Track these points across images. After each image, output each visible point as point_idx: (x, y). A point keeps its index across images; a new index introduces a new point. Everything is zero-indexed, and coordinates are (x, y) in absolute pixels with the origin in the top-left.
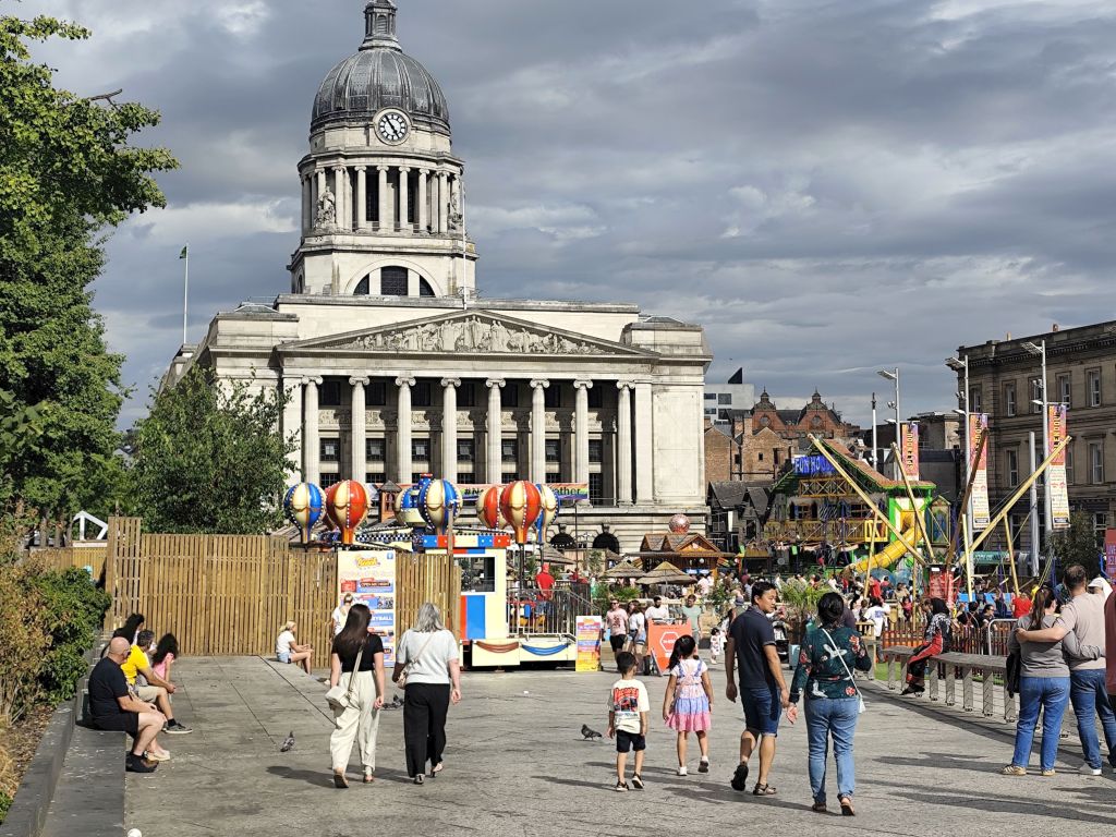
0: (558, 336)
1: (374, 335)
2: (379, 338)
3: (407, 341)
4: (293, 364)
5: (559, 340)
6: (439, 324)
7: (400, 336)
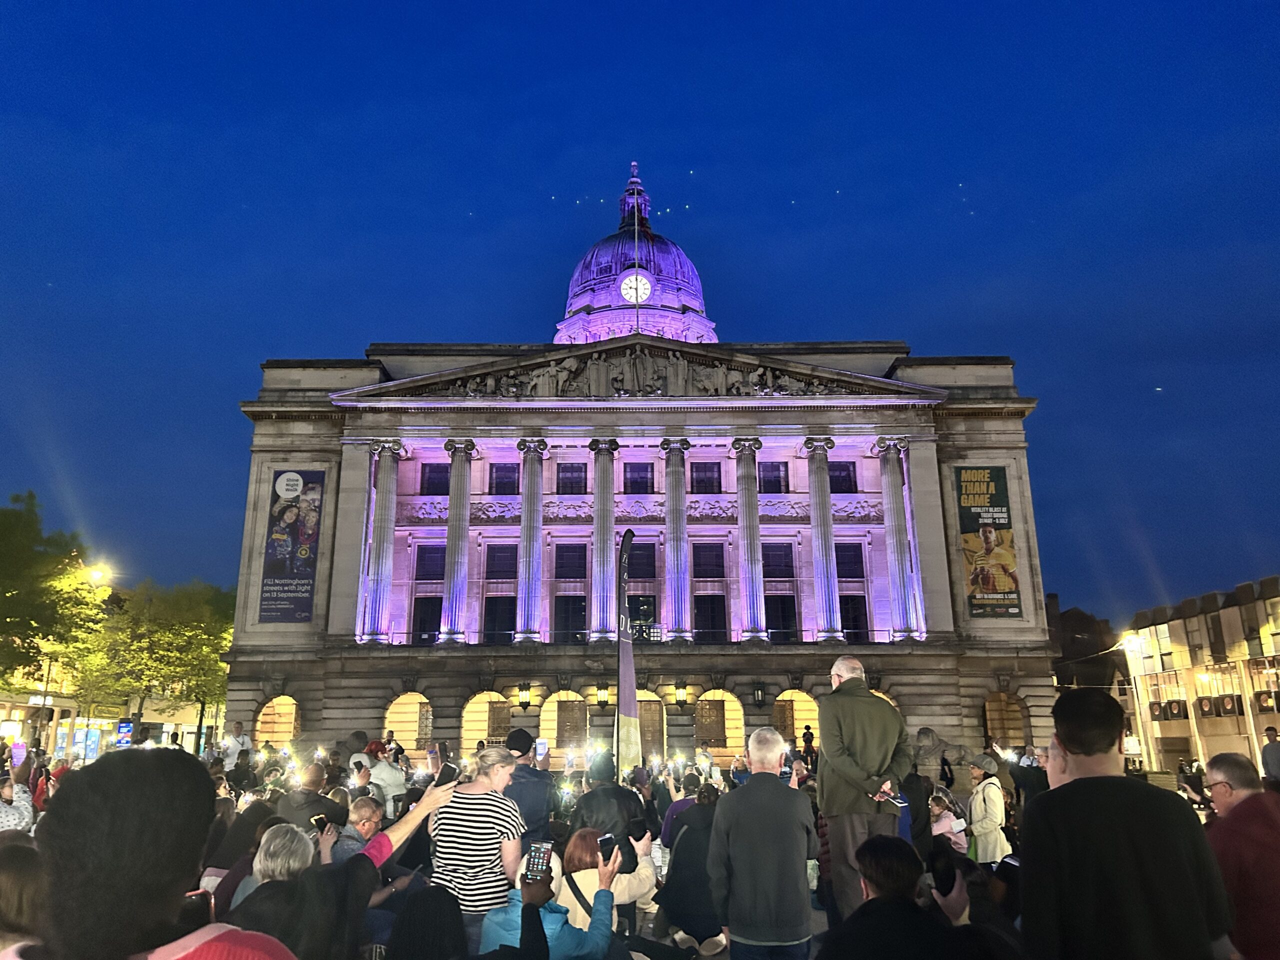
0: (773, 370)
1: (483, 377)
2: (490, 382)
3: (535, 386)
4: (359, 422)
5: (776, 378)
6: (583, 360)
7: (523, 379)
